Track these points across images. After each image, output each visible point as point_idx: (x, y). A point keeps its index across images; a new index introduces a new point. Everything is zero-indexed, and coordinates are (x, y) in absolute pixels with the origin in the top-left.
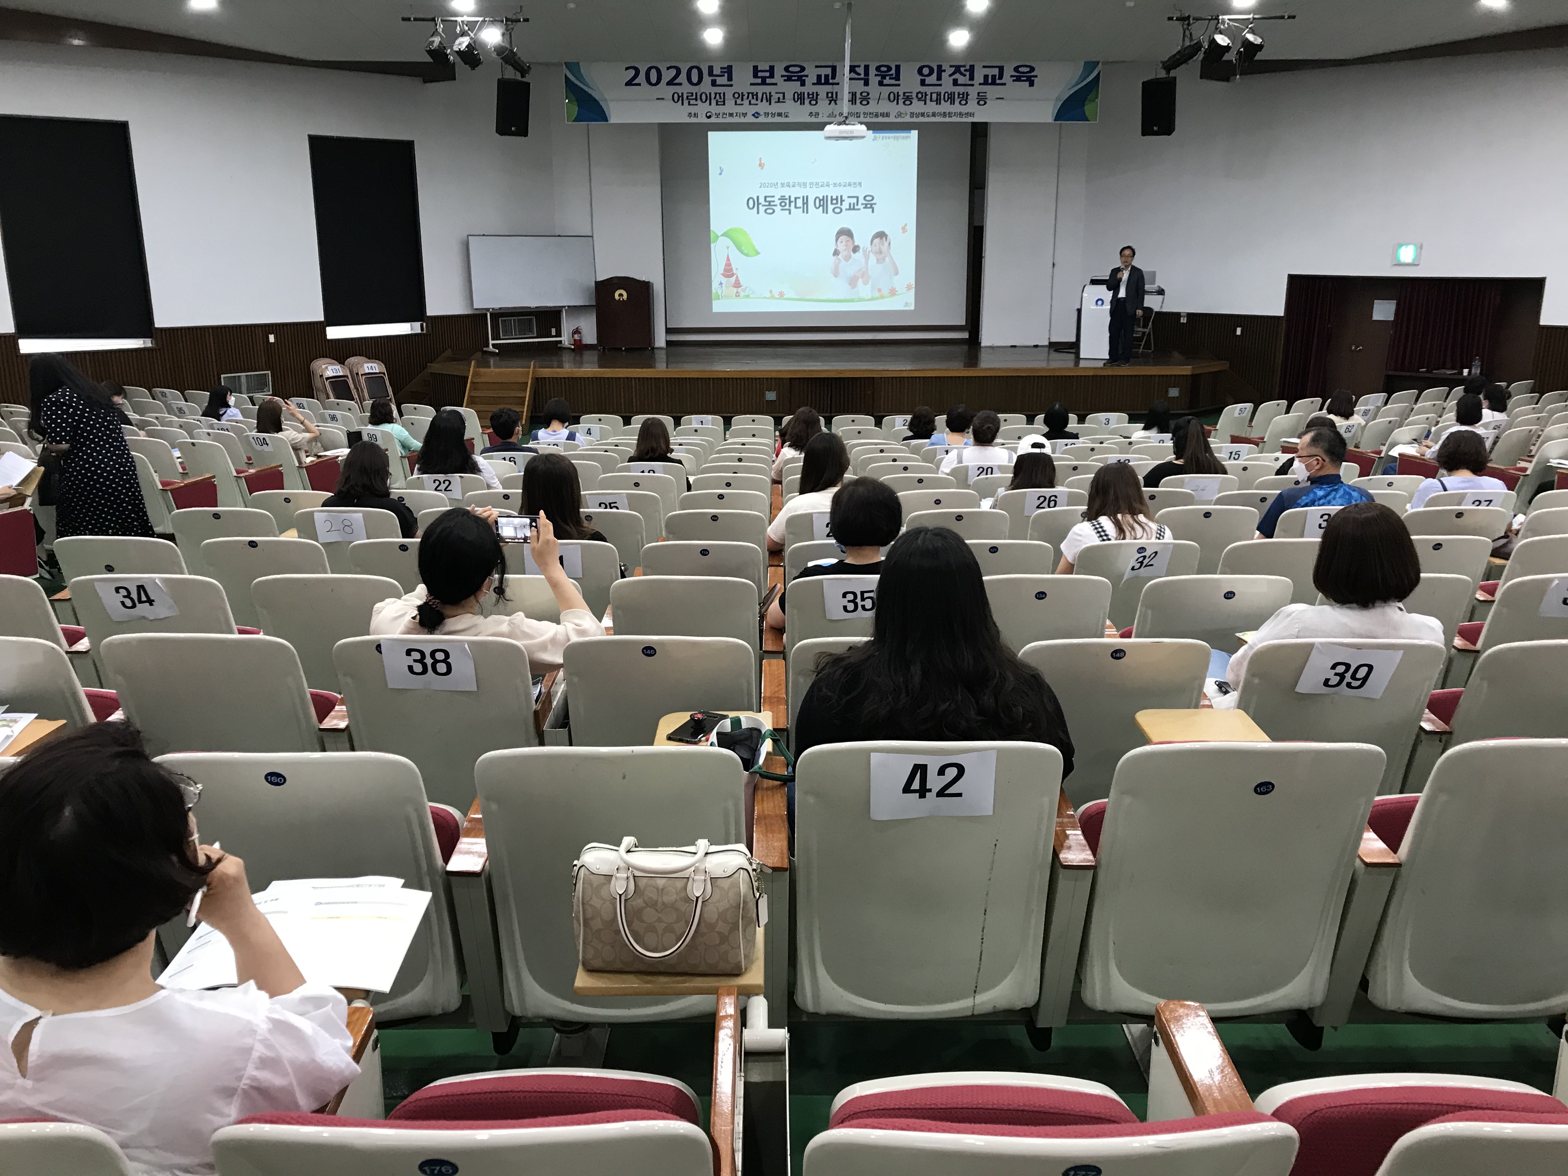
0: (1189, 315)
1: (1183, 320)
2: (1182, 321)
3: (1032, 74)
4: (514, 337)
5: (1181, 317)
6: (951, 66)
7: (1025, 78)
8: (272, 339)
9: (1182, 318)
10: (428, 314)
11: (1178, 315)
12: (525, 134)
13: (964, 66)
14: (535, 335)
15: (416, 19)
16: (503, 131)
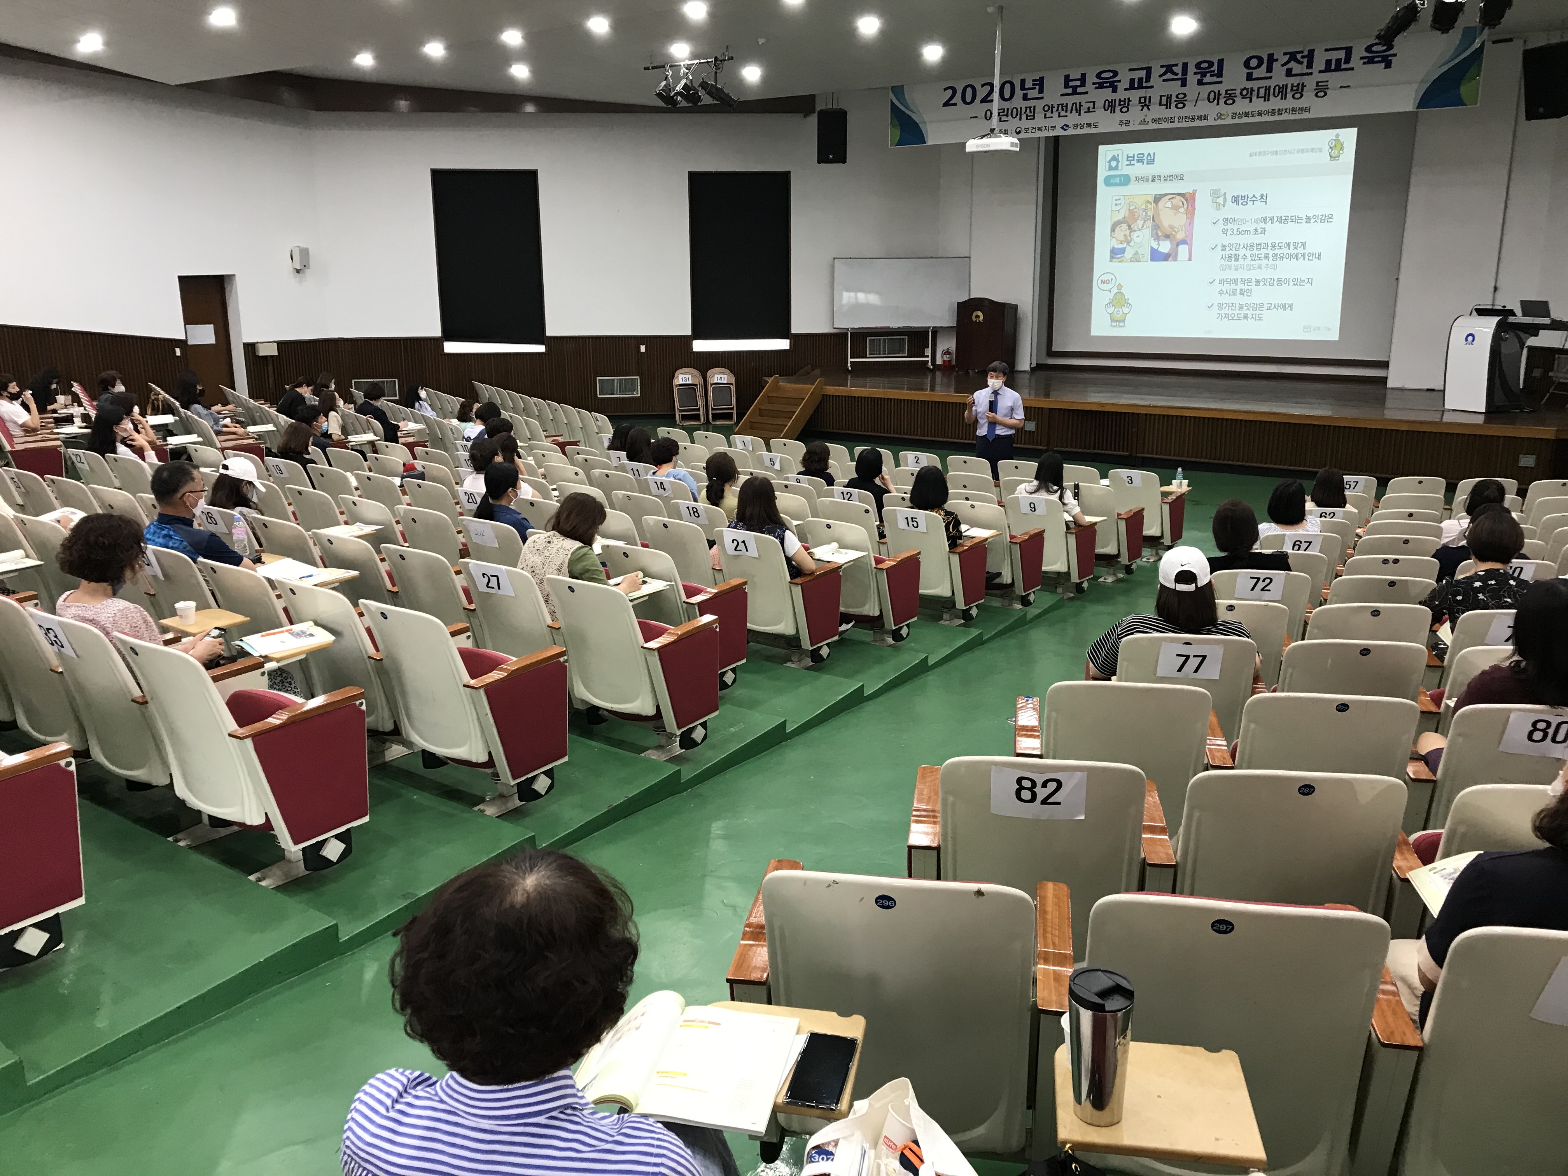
3: (1391, 52)
4: (883, 355)
6: (1285, 54)
7: (1380, 59)
8: (643, 349)
10: (793, 328)
12: (844, 161)
13: (1302, 52)
14: (908, 355)
15: (653, 68)
16: (822, 159)
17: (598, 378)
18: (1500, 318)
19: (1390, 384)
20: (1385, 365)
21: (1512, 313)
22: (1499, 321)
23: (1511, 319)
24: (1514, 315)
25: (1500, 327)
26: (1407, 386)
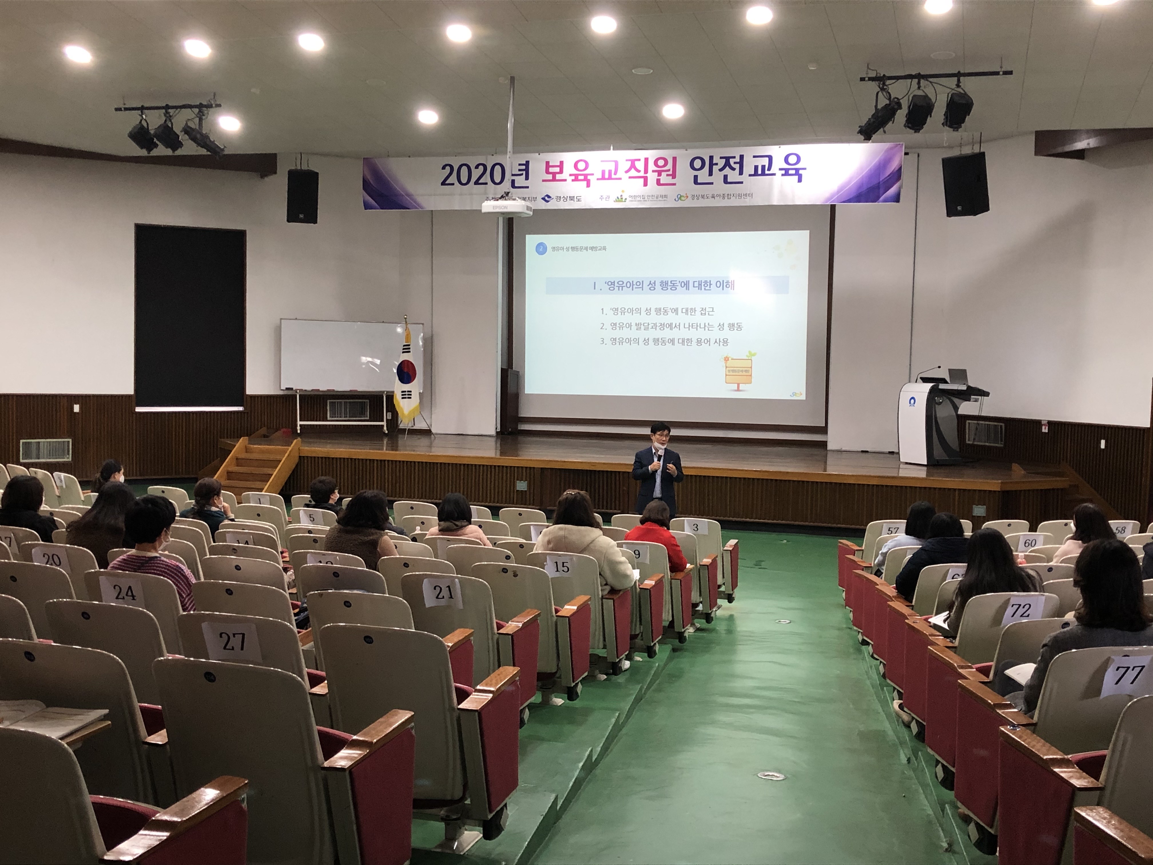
0: (1050, 423)
1: (1045, 430)
2: (1043, 431)
4: (343, 419)
5: (1042, 425)
8: (77, 408)
9: (1043, 427)
10: (247, 393)
11: (1038, 423)
12: (315, 222)
14: (368, 418)
15: (126, 109)
16: (292, 218)
17: (21, 441)
18: (932, 384)
19: (830, 447)
20: (823, 430)
21: (944, 381)
22: (932, 387)
23: (942, 386)
24: (946, 382)
25: (933, 393)
26: (844, 449)
